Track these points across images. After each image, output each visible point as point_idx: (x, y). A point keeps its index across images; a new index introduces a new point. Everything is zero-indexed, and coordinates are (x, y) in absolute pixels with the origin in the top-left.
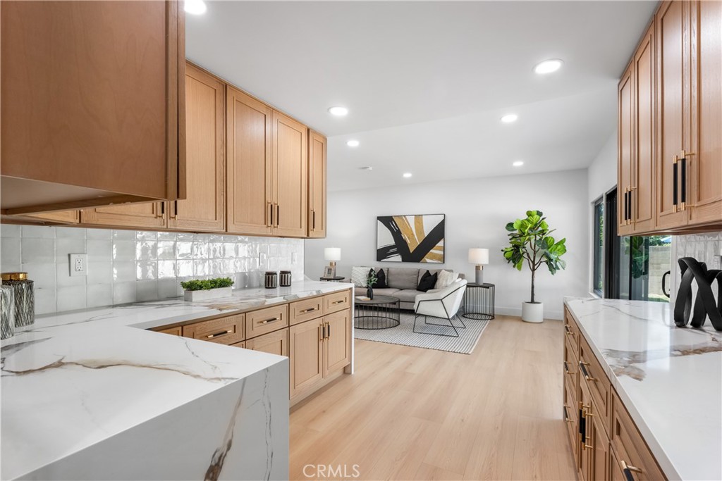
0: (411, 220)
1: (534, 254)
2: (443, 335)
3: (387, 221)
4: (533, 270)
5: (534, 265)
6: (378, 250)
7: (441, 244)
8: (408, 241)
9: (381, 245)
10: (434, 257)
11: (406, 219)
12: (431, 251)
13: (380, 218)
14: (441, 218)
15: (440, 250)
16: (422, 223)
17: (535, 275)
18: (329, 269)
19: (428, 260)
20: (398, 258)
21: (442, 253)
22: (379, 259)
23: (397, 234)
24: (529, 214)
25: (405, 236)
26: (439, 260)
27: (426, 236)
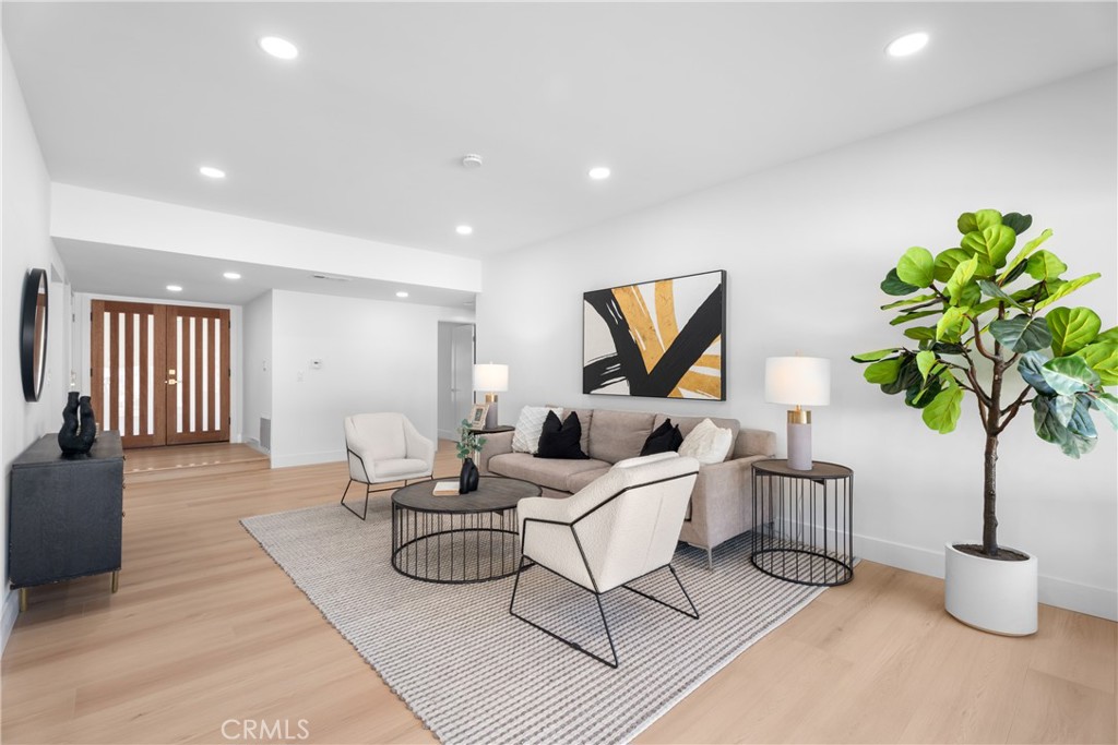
0: (648, 294)
1: (996, 371)
2: (576, 647)
3: (601, 300)
4: (993, 431)
5: (994, 412)
6: (585, 369)
7: (714, 349)
8: (643, 346)
9: (591, 358)
10: (700, 384)
11: (638, 291)
12: (693, 368)
13: (589, 297)
14: (716, 280)
15: (713, 366)
16: (671, 298)
17: (999, 450)
18: (478, 410)
19: (685, 393)
20: (621, 386)
21: (717, 373)
22: (588, 388)
23: (620, 330)
24: (969, 225)
25: (635, 334)
26: (711, 391)
27: (680, 330)
